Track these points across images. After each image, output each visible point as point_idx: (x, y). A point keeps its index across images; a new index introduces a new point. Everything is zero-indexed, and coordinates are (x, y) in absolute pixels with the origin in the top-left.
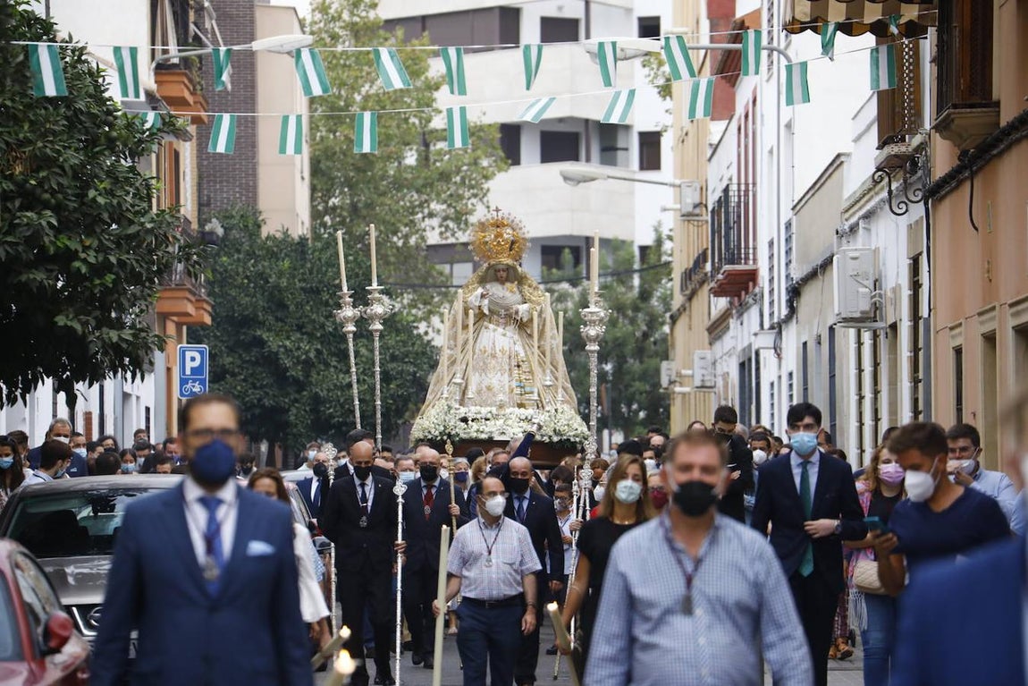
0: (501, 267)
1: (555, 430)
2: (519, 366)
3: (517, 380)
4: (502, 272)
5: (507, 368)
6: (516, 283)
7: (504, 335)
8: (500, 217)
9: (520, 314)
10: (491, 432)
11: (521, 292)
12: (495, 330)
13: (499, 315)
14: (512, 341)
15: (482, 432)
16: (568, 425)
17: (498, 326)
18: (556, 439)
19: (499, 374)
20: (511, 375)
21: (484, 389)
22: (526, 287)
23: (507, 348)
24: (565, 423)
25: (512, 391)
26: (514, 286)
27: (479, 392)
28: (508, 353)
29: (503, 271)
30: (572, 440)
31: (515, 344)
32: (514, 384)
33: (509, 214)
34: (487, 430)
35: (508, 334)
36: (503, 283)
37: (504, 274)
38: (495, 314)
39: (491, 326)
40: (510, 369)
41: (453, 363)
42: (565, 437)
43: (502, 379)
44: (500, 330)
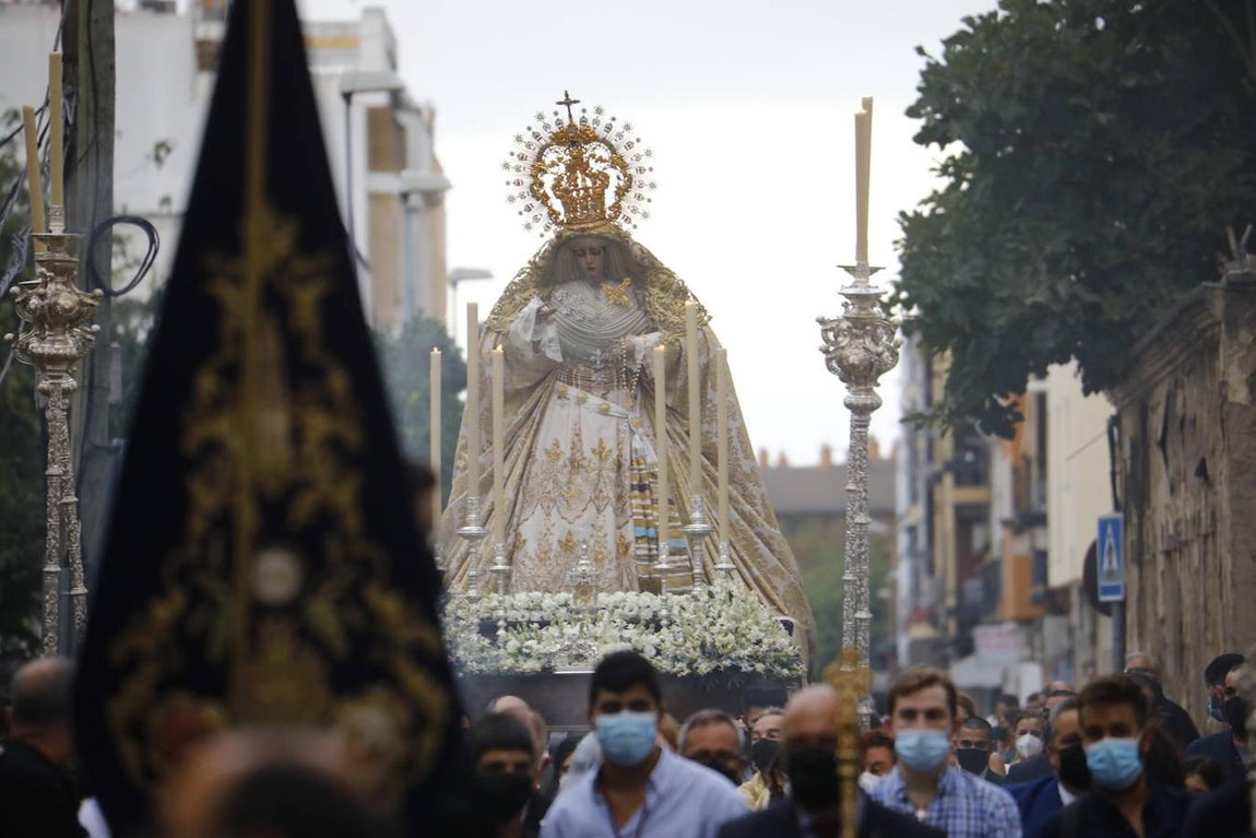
0: (589, 242)
1: (703, 646)
2: (642, 488)
3: (637, 523)
4: (589, 257)
5: (610, 492)
6: (627, 281)
7: (605, 412)
8: (576, 121)
9: (639, 357)
10: (550, 655)
11: (641, 304)
12: (581, 401)
13: (590, 364)
14: (624, 427)
15: (528, 656)
16: (735, 631)
17: (589, 389)
18: (704, 667)
19: (592, 509)
20: (620, 511)
21: (555, 547)
22: (655, 291)
23: (610, 445)
24: (732, 625)
25: (627, 548)
26: (623, 290)
27: (543, 556)
28: (614, 455)
29: (593, 252)
30: (745, 667)
31: (632, 433)
32: (630, 532)
33: (599, 111)
34: (542, 648)
35: (615, 409)
36: (595, 285)
37: (597, 261)
38: (580, 360)
39: (573, 392)
40: (619, 498)
41: (486, 485)
42: (727, 663)
43: (600, 522)
44: (594, 400)
